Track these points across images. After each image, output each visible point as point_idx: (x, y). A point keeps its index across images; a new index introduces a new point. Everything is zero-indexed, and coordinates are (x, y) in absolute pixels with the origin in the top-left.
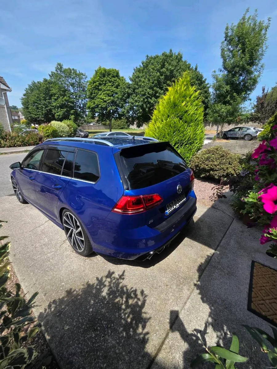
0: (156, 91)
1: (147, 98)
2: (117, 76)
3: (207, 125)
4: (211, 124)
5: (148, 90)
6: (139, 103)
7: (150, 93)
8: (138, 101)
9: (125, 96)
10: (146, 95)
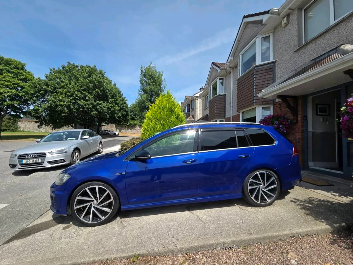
0: (85, 95)
1: (74, 99)
2: (23, 68)
3: (123, 128)
4: (126, 128)
5: (77, 92)
6: (64, 102)
7: (78, 95)
8: (63, 101)
9: (41, 93)
10: (73, 96)
